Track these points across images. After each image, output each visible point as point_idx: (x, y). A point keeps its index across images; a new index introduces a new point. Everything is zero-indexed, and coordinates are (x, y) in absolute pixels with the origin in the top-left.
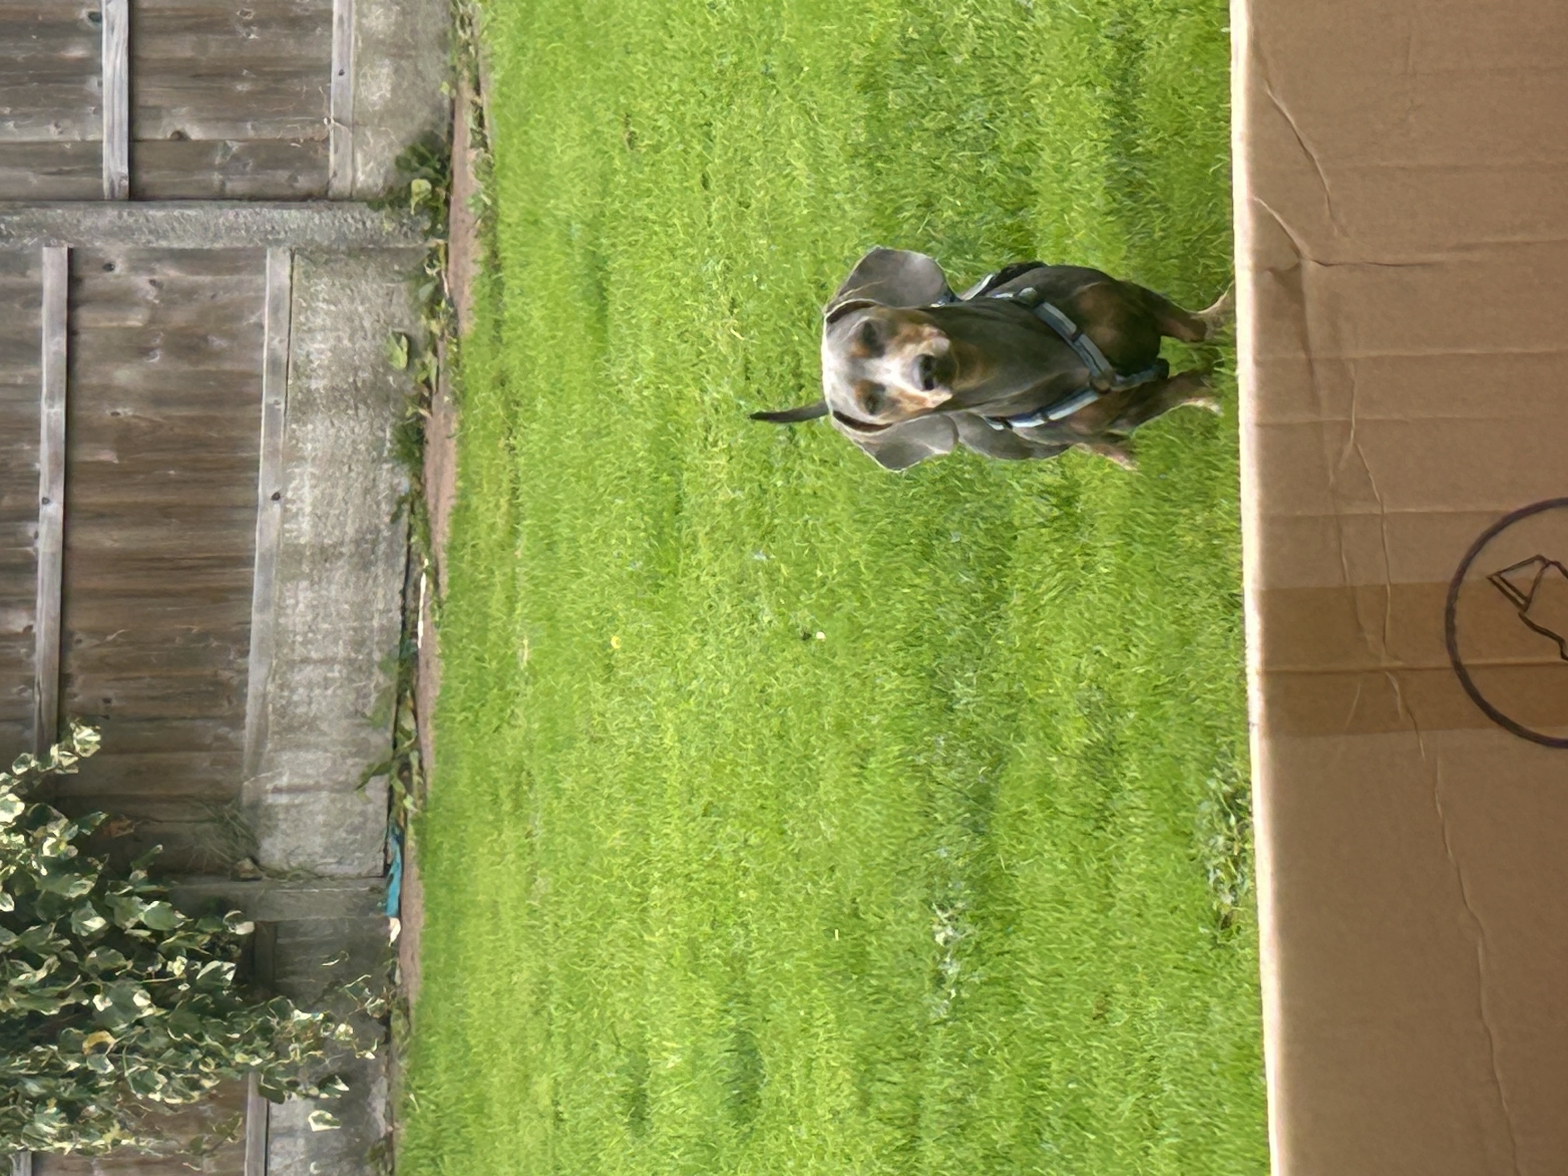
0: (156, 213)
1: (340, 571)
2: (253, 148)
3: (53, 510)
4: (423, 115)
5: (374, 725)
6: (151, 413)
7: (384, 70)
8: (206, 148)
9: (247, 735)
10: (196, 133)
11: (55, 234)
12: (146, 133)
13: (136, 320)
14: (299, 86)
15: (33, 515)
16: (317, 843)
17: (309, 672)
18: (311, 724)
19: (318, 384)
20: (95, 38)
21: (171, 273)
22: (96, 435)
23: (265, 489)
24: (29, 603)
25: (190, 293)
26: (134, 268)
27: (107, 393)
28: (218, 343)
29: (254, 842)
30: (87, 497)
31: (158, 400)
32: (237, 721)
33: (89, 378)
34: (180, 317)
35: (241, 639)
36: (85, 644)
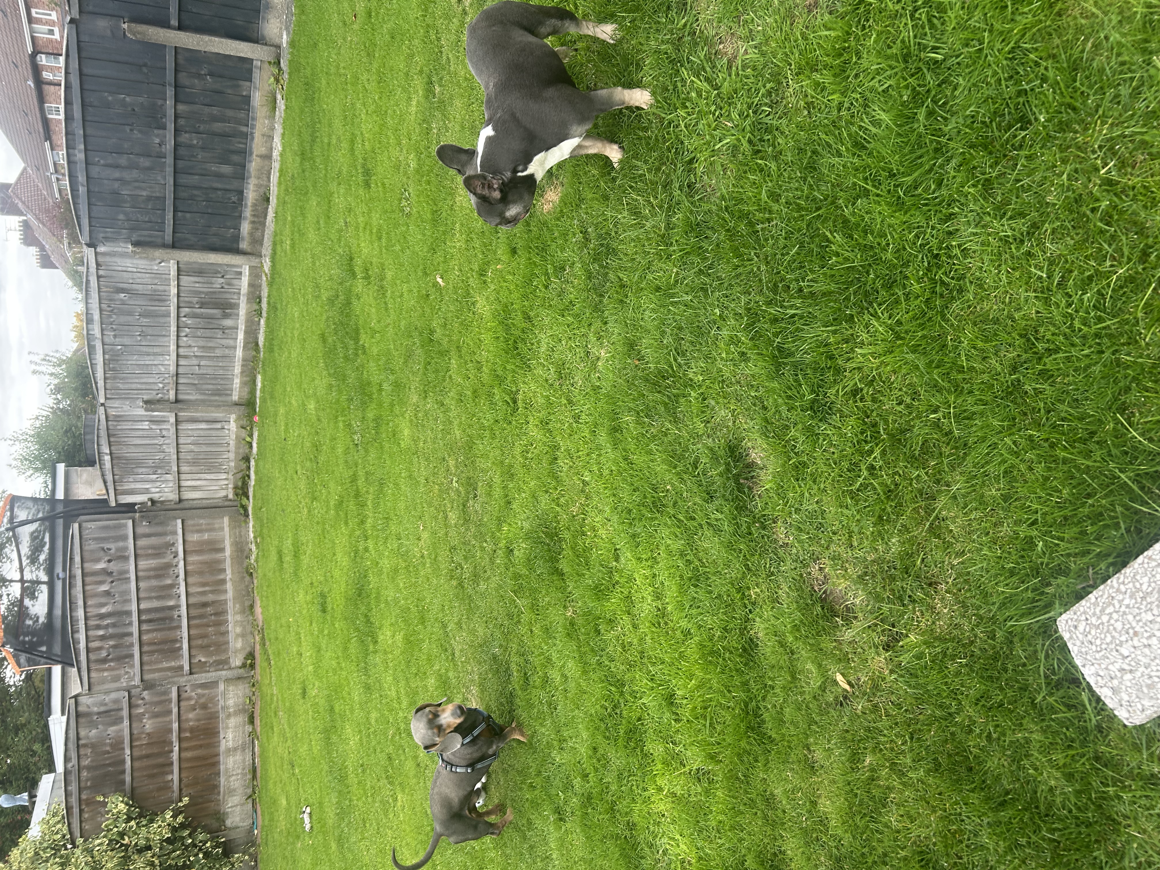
0: (195, 676)
1: (239, 752)
2: (215, 661)
3: (176, 749)
4: (248, 649)
5: (248, 787)
6: (197, 724)
7: (240, 640)
8: (205, 662)
9: (221, 797)
10: (203, 660)
11: (174, 683)
12: (193, 661)
13: (193, 702)
14: (223, 647)
15: (172, 751)
16: (238, 819)
17: (234, 778)
18: (234, 790)
19: (231, 710)
20: (181, 642)
21: (200, 691)
22: (185, 730)
23: (222, 736)
24: (172, 772)
25: (203, 695)
26: (192, 691)
27: (188, 720)
28: (210, 705)
29: (224, 822)
30: (185, 745)
31: (198, 720)
32: (219, 793)
33: (183, 718)
34: (202, 700)
35: (218, 774)
36: (185, 781)
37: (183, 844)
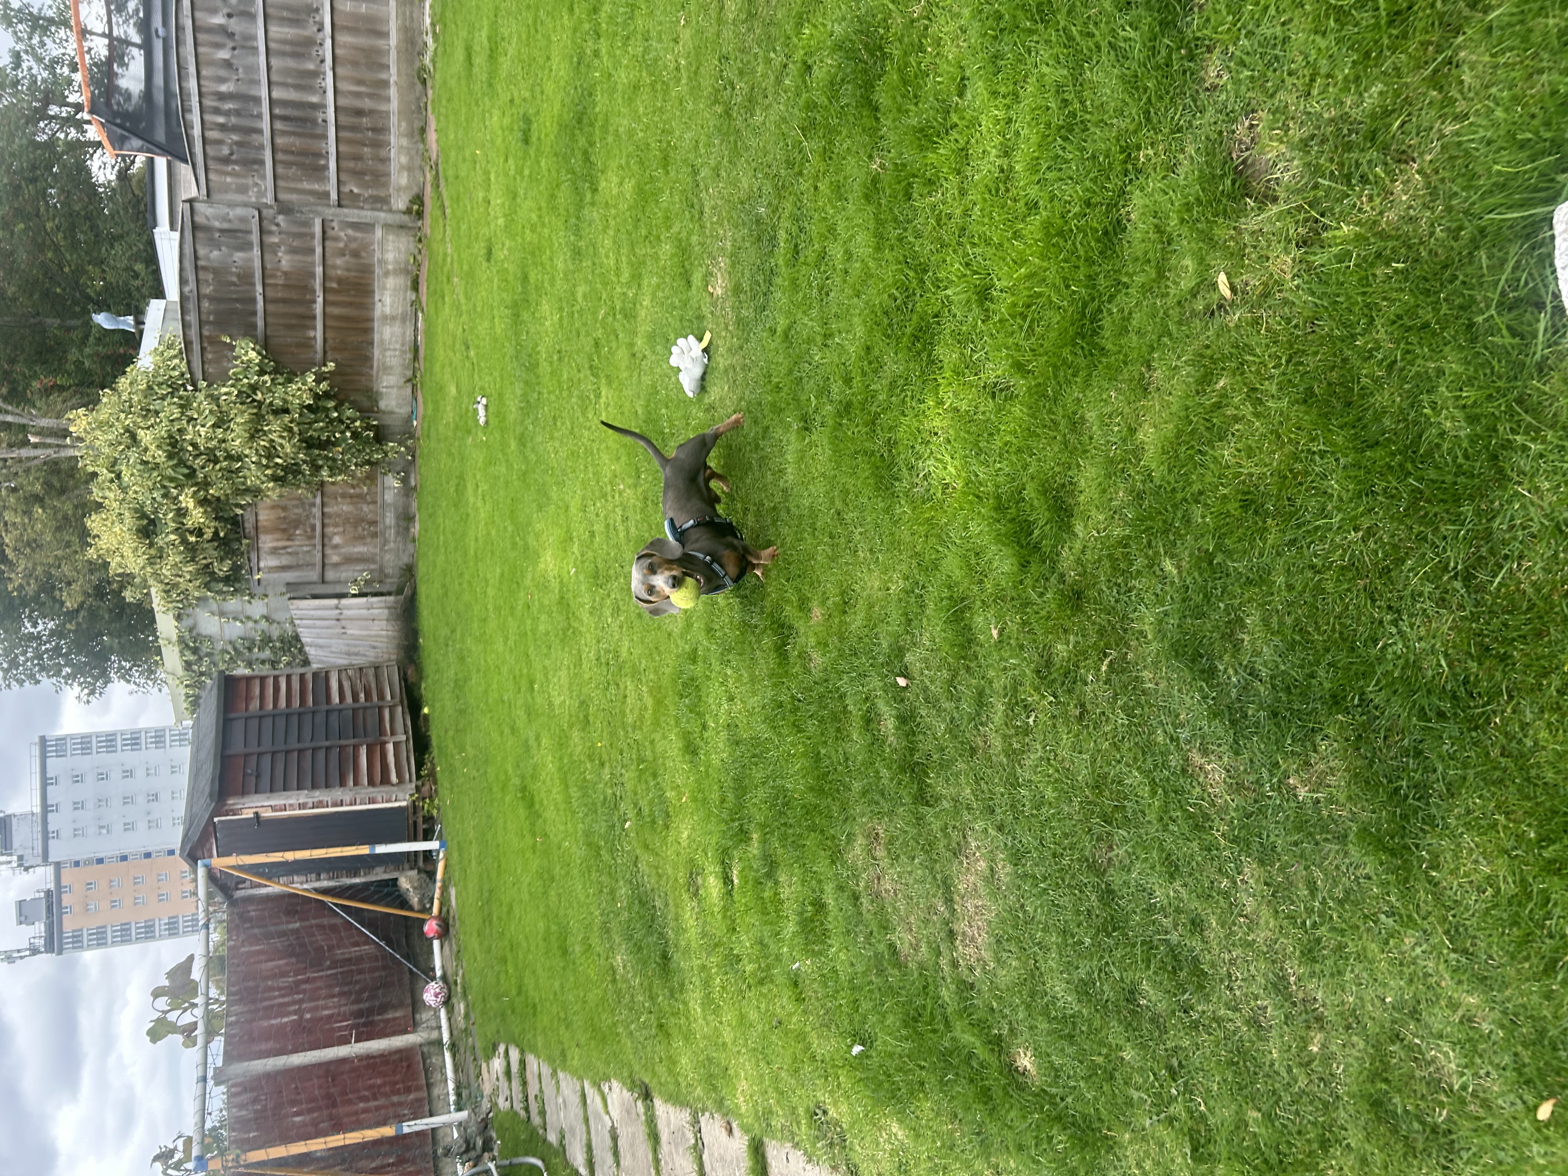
0: (345, 210)
1: (398, 323)
2: (371, 197)
3: (320, 300)
4: (415, 190)
5: (407, 368)
6: (346, 274)
7: (405, 174)
8: (359, 195)
9: (374, 372)
10: (356, 190)
11: (318, 214)
12: (342, 189)
13: (341, 245)
14: (383, 179)
15: (315, 302)
16: (394, 403)
17: (389, 353)
18: (391, 368)
19: (390, 267)
20: (328, 159)
21: (350, 232)
22: (331, 279)
23: (377, 298)
24: (314, 328)
25: (355, 239)
26: (341, 229)
27: (334, 267)
28: (363, 254)
29: (377, 402)
30: (330, 297)
31: (348, 270)
32: (372, 367)
33: (329, 262)
34: (354, 245)
35: (372, 343)
36: (330, 342)
37: (327, 416)
